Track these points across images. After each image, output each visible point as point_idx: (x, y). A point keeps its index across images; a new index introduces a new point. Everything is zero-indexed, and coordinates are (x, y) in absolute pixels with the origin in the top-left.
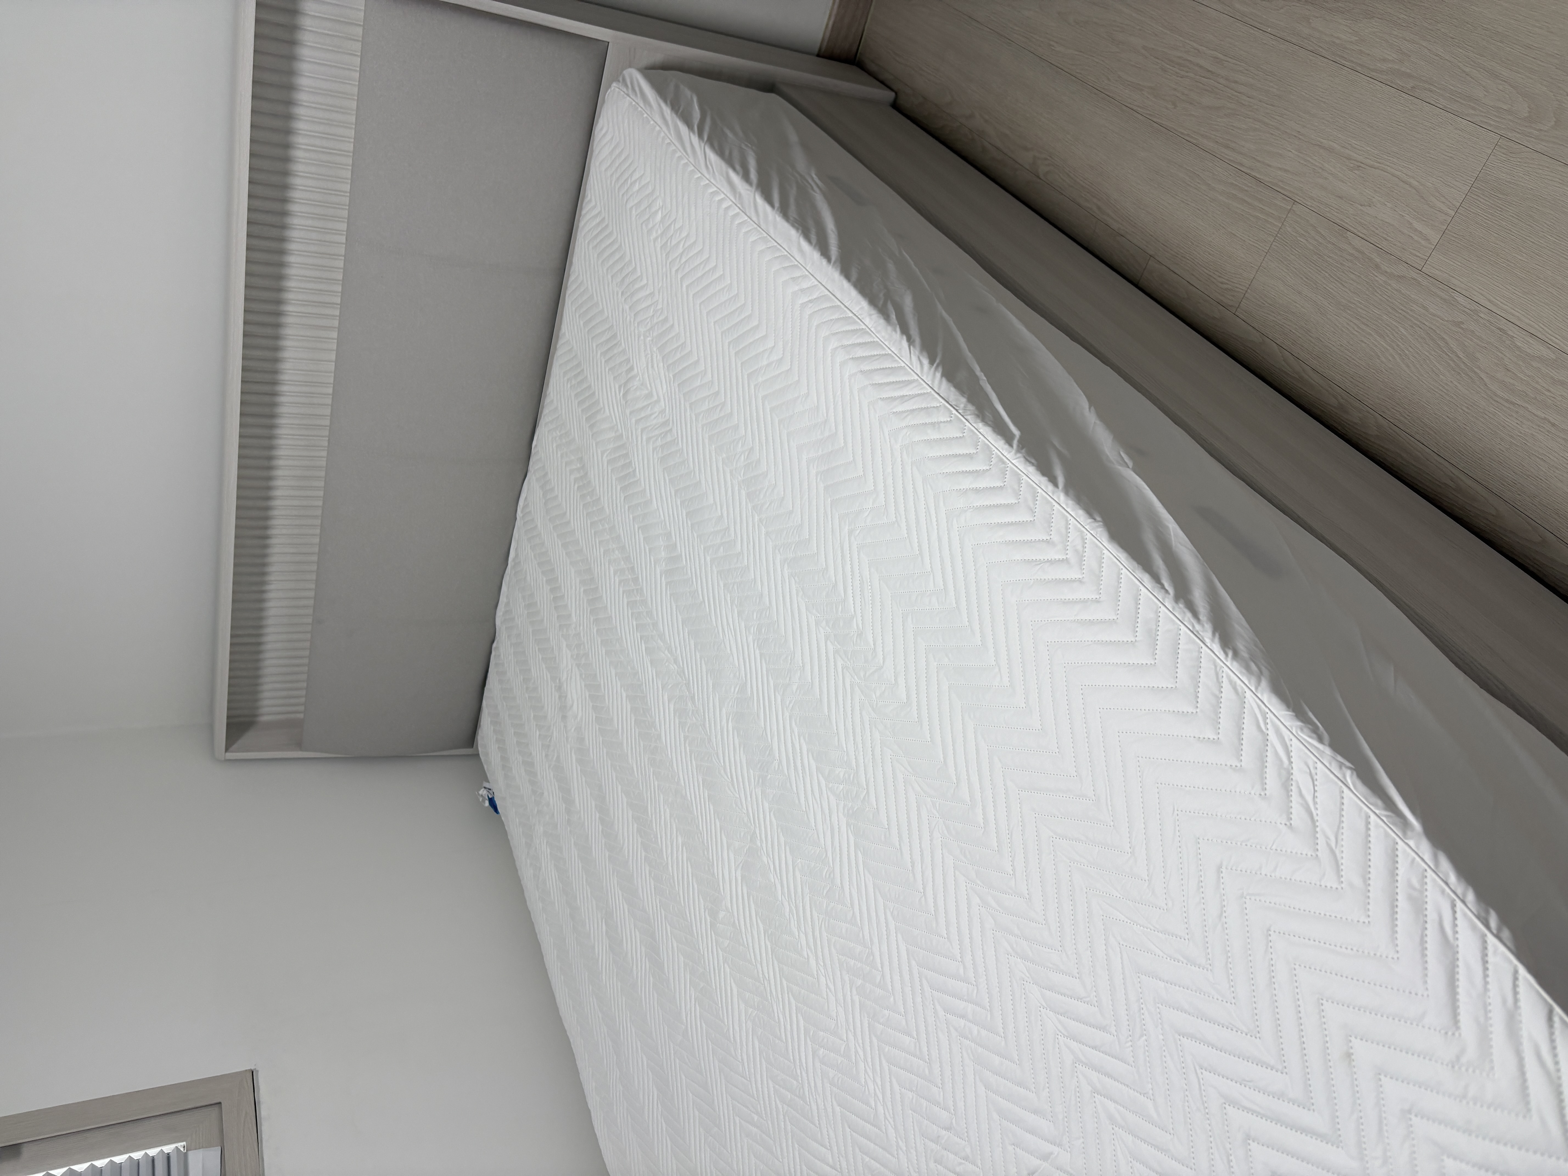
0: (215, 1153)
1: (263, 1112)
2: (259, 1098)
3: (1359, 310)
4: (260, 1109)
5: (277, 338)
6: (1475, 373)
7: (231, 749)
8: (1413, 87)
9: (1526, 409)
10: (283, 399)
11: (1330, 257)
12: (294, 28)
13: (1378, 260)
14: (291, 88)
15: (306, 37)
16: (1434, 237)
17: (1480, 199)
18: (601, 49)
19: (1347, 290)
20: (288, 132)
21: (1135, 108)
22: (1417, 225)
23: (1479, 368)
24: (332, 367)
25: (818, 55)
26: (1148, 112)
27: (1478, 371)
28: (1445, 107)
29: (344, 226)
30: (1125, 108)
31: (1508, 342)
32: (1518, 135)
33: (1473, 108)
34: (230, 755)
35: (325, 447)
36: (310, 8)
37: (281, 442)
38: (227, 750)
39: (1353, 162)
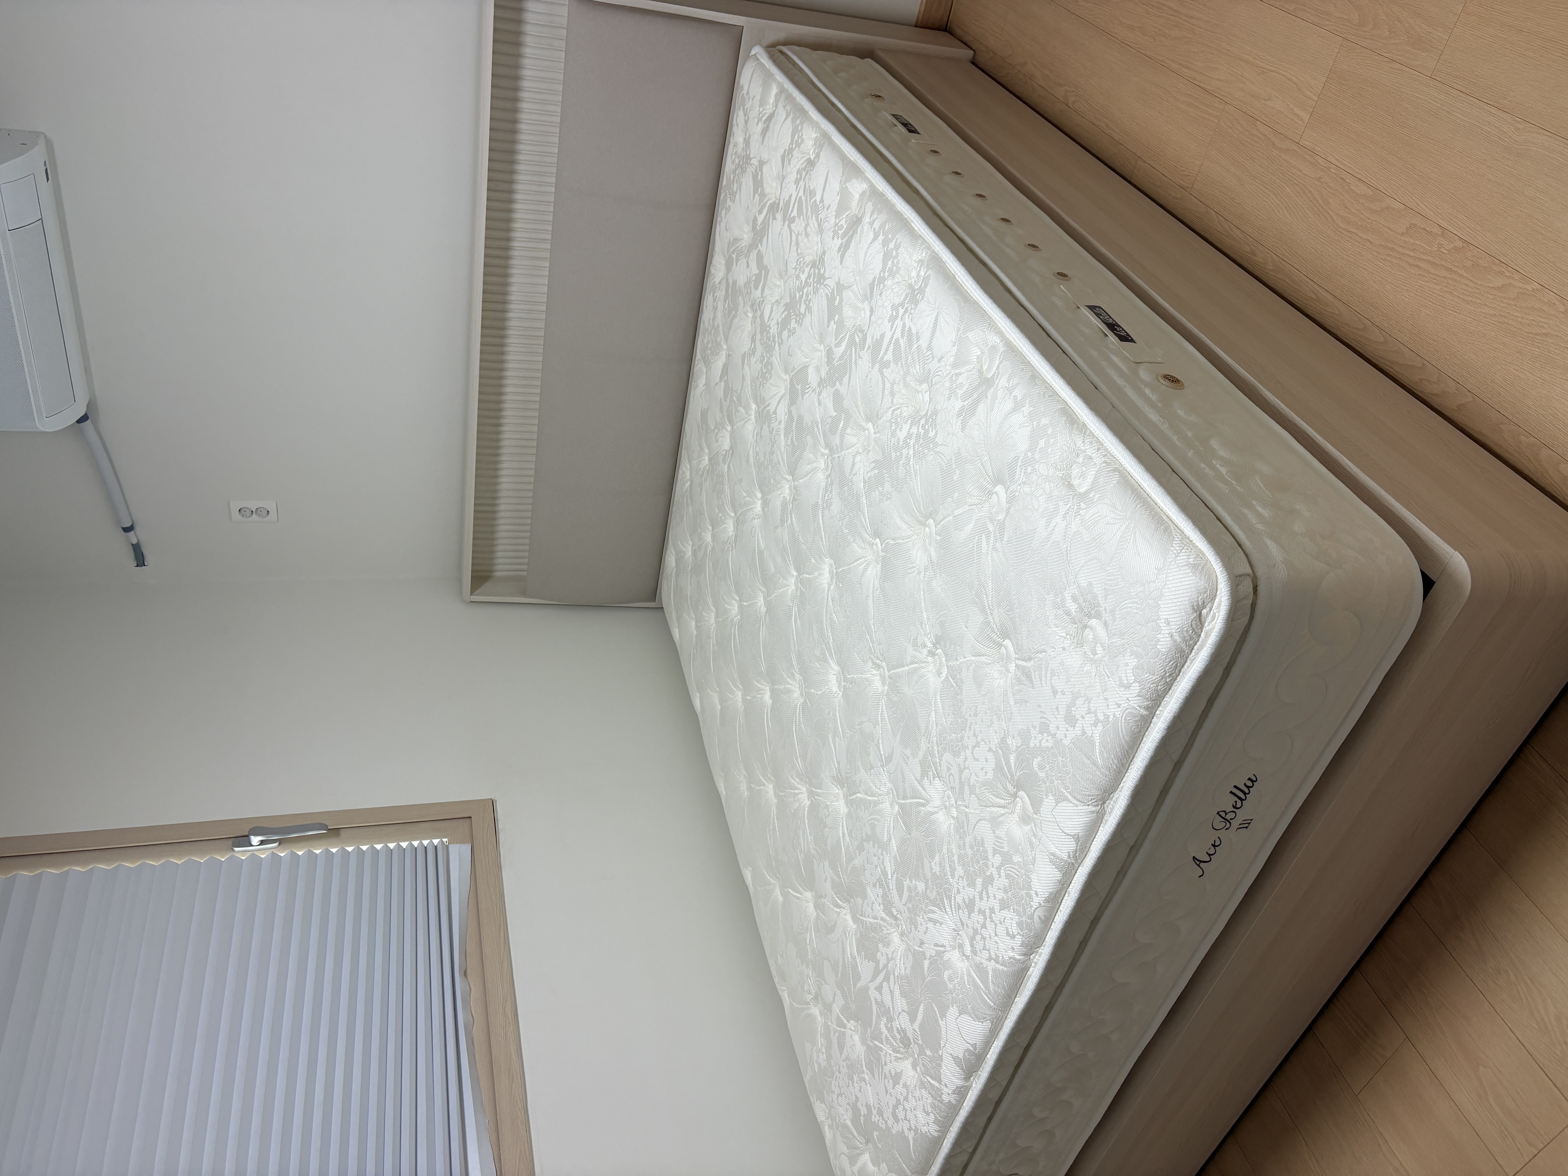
0: (467, 848)
1: (500, 825)
2: (497, 817)
3: (1263, 178)
4: (498, 822)
5: (507, 267)
6: (1328, 213)
7: (475, 593)
8: (1294, 9)
9: (1356, 234)
10: (511, 315)
11: (1247, 141)
12: (519, 34)
13: (1274, 139)
14: (517, 78)
15: (528, 40)
16: (1306, 116)
17: (1332, 86)
18: (737, 34)
19: (1256, 164)
20: (516, 111)
21: (1129, 44)
22: (1297, 111)
23: (1330, 209)
24: (545, 289)
25: (916, 26)
26: (1138, 46)
27: (1330, 212)
28: (1313, 21)
29: (553, 180)
30: (1123, 44)
31: (1346, 187)
32: (1353, 37)
33: (1329, 21)
34: (474, 598)
35: (540, 353)
36: (530, 6)
37: (510, 349)
38: (472, 594)
39: (1260, 69)
